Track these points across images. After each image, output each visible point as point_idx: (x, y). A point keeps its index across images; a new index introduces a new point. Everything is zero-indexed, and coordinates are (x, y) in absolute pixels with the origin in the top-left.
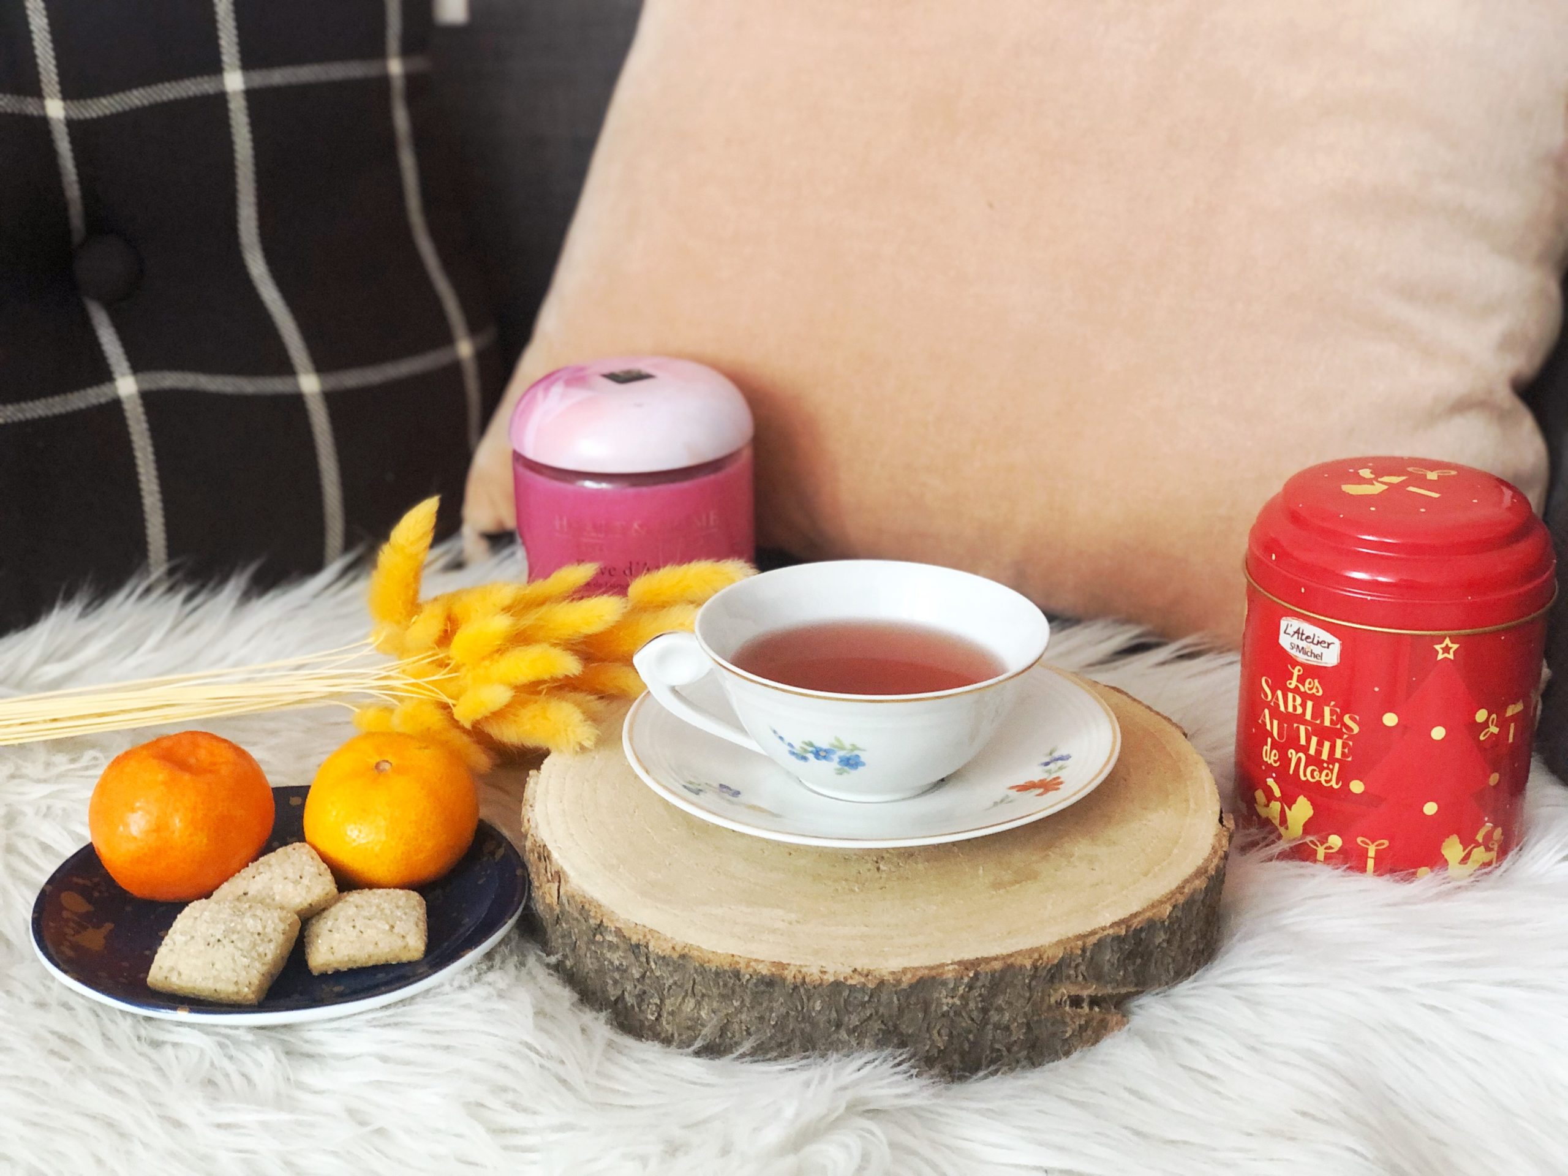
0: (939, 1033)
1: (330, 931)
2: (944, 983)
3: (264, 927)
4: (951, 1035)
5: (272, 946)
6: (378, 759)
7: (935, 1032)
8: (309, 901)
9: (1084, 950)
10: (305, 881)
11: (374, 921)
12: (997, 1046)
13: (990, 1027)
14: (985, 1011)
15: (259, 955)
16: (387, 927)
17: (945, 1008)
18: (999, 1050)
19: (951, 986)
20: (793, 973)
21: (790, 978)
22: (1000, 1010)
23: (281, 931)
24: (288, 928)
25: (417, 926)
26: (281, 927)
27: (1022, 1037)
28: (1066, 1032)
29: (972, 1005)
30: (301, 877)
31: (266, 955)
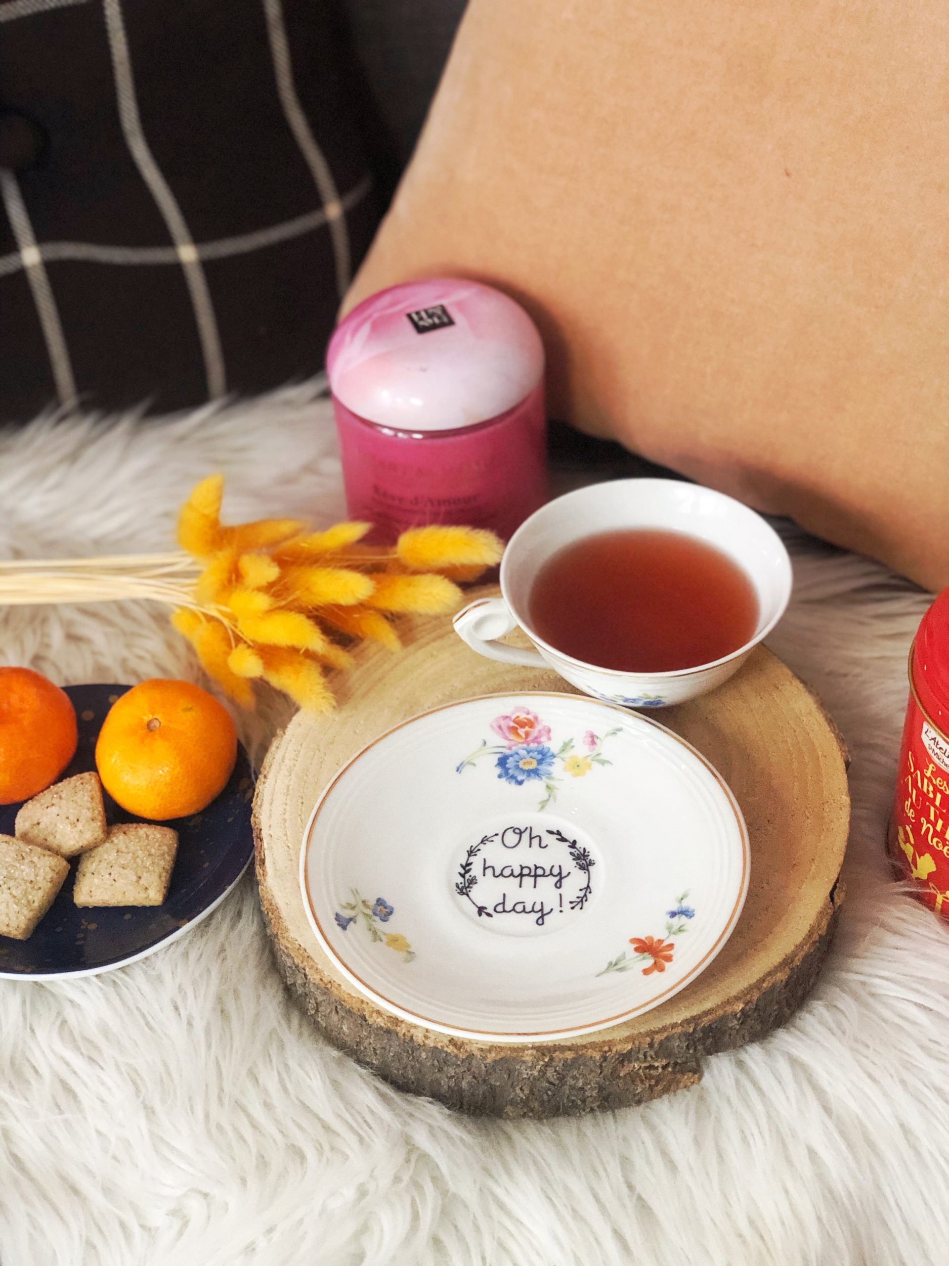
0: (521, 1089)
1: (93, 874)
2: (524, 1062)
3: (36, 875)
4: (531, 1090)
5: (41, 893)
6: (151, 717)
7: (517, 1089)
8: (81, 844)
9: (651, 1045)
10: (80, 826)
11: (126, 871)
12: (573, 1098)
13: (567, 1087)
14: (562, 1078)
15: (29, 901)
16: (135, 878)
17: (525, 1076)
18: (573, 1101)
19: (530, 1064)
20: (403, 1032)
21: (401, 1035)
22: (574, 1078)
23: (49, 880)
24: (55, 876)
25: (160, 877)
26: (50, 875)
27: (595, 1095)
28: (637, 1089)
29: (549, 1074)
30: (78, 820)
31: (34, 901)
